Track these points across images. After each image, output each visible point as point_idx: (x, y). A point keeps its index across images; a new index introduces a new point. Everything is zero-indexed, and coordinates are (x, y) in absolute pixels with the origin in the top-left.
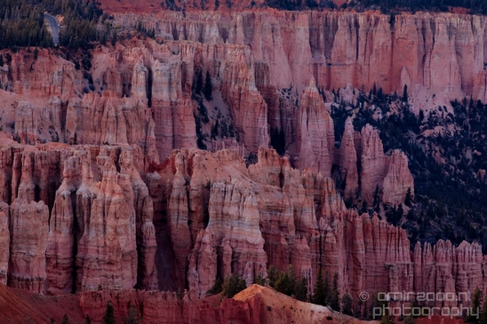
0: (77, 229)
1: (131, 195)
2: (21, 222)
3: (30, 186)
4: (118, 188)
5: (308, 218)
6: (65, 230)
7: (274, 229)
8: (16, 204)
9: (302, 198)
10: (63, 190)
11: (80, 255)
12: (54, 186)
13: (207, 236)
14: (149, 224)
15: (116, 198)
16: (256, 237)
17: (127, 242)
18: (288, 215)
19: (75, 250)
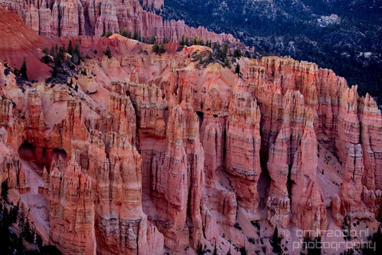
0: (60, 17)
1: (77, 6)
2: (42, 15)
3: (45, 3)
4: (72, 4)
5: (131, 13)
6: (56, 17)
7: (121, 16)
8: (40, 9)
9: (129, 7)
10: (56, 5)
11: (61, 25)
12: (53, 4)
13: (100, 19)
14: (82, 15)
15: (72, 7)
16: (116, 19)
17: (76, 21)
18: (125, 12)
19: (59, 23)
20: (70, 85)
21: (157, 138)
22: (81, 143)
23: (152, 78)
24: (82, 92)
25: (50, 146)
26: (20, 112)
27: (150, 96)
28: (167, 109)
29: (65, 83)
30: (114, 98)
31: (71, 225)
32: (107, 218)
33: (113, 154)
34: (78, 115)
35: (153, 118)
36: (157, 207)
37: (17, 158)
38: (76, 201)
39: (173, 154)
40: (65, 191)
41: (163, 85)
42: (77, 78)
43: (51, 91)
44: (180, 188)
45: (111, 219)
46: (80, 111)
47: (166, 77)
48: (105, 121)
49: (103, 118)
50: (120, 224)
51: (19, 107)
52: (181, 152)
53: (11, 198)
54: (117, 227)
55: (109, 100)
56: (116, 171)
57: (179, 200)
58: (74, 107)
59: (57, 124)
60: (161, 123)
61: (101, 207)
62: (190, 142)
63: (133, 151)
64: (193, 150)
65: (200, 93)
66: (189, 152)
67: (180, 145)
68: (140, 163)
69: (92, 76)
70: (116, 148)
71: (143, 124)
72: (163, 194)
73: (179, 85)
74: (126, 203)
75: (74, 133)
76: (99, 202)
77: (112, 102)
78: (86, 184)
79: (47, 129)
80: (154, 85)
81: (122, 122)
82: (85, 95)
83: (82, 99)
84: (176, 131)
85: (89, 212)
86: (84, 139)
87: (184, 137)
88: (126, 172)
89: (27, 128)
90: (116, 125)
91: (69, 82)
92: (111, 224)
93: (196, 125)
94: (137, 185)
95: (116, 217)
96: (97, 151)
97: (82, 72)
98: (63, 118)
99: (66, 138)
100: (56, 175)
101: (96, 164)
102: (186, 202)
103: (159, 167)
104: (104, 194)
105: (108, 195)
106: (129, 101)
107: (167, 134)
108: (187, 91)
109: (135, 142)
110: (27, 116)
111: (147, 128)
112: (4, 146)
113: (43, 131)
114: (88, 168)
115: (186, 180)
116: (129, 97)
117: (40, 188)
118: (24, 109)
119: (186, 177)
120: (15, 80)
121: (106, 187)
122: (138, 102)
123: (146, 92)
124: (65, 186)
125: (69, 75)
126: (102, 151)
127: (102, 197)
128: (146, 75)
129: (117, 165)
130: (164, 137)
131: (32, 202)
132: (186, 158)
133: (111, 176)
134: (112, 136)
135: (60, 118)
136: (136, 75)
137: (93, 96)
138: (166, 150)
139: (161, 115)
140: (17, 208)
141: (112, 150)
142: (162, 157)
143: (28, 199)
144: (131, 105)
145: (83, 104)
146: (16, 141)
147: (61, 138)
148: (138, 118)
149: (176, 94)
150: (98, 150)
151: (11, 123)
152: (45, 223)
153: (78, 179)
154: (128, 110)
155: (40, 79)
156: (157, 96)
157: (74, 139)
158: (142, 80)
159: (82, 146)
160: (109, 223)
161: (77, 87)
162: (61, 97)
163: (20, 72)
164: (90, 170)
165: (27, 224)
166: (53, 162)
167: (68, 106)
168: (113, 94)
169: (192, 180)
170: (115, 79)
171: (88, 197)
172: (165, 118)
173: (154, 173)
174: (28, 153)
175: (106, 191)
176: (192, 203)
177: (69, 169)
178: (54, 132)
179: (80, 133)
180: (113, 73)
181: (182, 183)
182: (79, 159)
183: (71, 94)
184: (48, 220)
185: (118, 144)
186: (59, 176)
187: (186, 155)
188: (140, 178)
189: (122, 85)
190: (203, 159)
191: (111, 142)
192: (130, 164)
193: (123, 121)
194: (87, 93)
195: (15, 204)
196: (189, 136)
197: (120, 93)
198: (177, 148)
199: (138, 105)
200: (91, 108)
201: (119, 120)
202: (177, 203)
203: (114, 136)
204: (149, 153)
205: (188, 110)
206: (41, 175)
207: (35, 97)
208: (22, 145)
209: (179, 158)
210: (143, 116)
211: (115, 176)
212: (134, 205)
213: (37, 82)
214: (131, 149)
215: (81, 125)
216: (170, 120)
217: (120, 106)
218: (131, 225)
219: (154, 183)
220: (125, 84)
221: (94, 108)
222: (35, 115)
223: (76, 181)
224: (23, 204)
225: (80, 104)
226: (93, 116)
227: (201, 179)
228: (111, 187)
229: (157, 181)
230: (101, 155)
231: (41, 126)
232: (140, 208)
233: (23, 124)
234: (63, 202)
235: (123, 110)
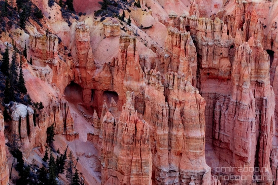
20: (122, 19)
21: (221, 79)
22: (135, 85)
23: (214, 11)
24: (136, 27)
25: (99, 88)
26: (66, 48)
27: (213, 32)
28: (232, 46)
29: (116, 16)
30: (172, 34)
31: (125, 177)
32: (166, 169)
33: (173, 97)
34: (132, 52)
35: (216, 57)
36: (220, 159)
37: (64, 101)
38: (131, 150)
39: (239, 98)
40: (119, 138)
41: (228, 19)
42: (129, 11)
43: (100, 26)
44: (247, 138)
45: (170, 172)
46: (135, 48)
47: (230, 10)
48: (162, 59)
49: (159, 57)
50: (180, 177)
51: (64, 43)
52: (248, 96)
53: (57, 145)
54: (177, 180)
55: (167, 36)
56: (176, 117)
57: (246, 151)
58: (127, 43)
59: (107, 62)
60: (225, 63)
61: (159, 157)
62: (259, 84)
63: (195, 94)
64: (262, 93)
65: (270, 28)
66: (257, 96)
67: (248, 88)
68: (203, 108)
69: (147, 9)
70: (176, 91)
71: (205, 64)
72: (227, 144)
73: (246, 19)
74: (187, 153)
75: (128, 73)
76: (156, 151)
77: (170, 38)
78: (142, 130)
79: (97, 68)
80: (218, 19)
81: (181, 61)
82: (139, 30)
83: (135, 35)
84: (242, 71)
85: (146, 163)
86: (138, 80)
87: (253, 79)
88: (187, 119)
89: (73, 67)
90: (174, 64)
91: (121, 14)
92: (170, 177)
93: (266, 65)
94: (199, 133)
95: (176, 169)
96: (155, 94)
97: (135, 4)
98: (115, 56)
99: (117, 79)
100: (109, 120)
101: (153, 108)
102: (254, 154)
103: (223, 112)
104: (162, 143)
105: (166, 143)
106: (190, 38)
107: (233, 75)
108: (255, 26)
109: (195, 84)
110: (74, 53)
111: (210, 68)
112: (50, 87)
113: (92, 70)
114: (144, 113)
115: (254, 128)
116: (189, 33)
117: (89, 134)
118: (71, 45)
119: (254, 124)
120: (60, 13)
121: (164, 134)
122: (199, 38)
123: (209, 27)
124: (119, 133)
125: (120, 7)
126: (160, 94)
127: (160, 146)
128: (207, 8)
129: (178, 109)
130: (229, 79)
131: (81, 150)
132: (254, 103)
133: (170, 122)
134: (171, 76)
135: (111, 56)
136: (196, 8)
137: (148, 31)
138: (231, 93)
139: (225, 54)
140: (65, 157)
141: (172, 92)
142: (226, 102)
143: (76, 147)
144: (192, 42)
145: (138, 41)
146: (63, 82)
147: (112, 79)
148: (199, 57)
149: (242, 30)
150: (156, 92)
151: (56, 61)
152: (95, 175)
153: (134, 125)
154: (188, 47)
155: (88, 11)
156: (221, 32)
157: (127, 80)
158: (203, 14)
159: (136, 88)
160: (167, 176)
161: (130, 21)
162: (112, 32)
163: (66, 3)
164: (146, 115)
165: (76, 174)
166: (105, 105)
167: (121, 42)
168: (172, 29)
169: (261, 128)
170: (172, 12)
171: (145, 146)
172: (231, 57)
173: (217, 119)
174: (75, 95)
175: (164, 139)
176: (260, 155)
177: (124, 113)
178: (104, 72)
179: (133, 73)
180: (170, 5)
181: (249, 131)
182: (134, 102)
183: (123, 29)
184: (99, 170)
185: (178, 86)
186: (113, 121)
187: (254, 100)
188: (204, 124)
189: (182, 19)
190: (274, 104)
191: (171, 84)
192: (192, 109)
193: (183, 60)
194: (142, 28)
195: (62, 152)
196: (258, 77)
197: (178, 28)
198: (244, 91)
199: (200, 42)
200: (145, 45)
201: (178, 58)
202: (243, 155)
203: (174, 77)
204: (212, 96)
205: (257, 48)
206: (90, 120)
207: (84, 31)
208: (68, 86)
209: (246, 103)
210: (205, 54)
211: (175, 122)
212: (196, 156)
213: (85, 14)
214: (193, 92)
215: (135, 65)
216: (236, 59)
217: (180, 43)
218: (193, 178)
219: (217, 131)
220: (185, 18)
221: (149, 45)
222: (83, 52)
223: (131, 128)
224: (71, 153)
225: (134, 40)
226: (149, 54)
227: (271, 127)
228: (170, 135)
229: (220, 129)
230: (159, 98)
231: (89, 65)
232: (203, 159)
233: (69, 63)
234: (116, 150)
235: (182, 47)
